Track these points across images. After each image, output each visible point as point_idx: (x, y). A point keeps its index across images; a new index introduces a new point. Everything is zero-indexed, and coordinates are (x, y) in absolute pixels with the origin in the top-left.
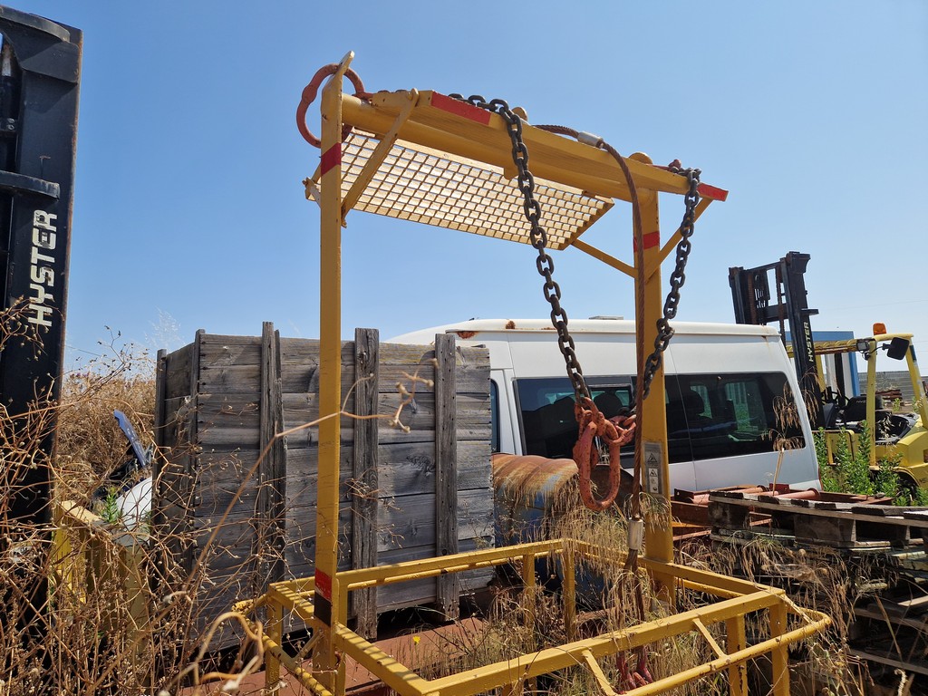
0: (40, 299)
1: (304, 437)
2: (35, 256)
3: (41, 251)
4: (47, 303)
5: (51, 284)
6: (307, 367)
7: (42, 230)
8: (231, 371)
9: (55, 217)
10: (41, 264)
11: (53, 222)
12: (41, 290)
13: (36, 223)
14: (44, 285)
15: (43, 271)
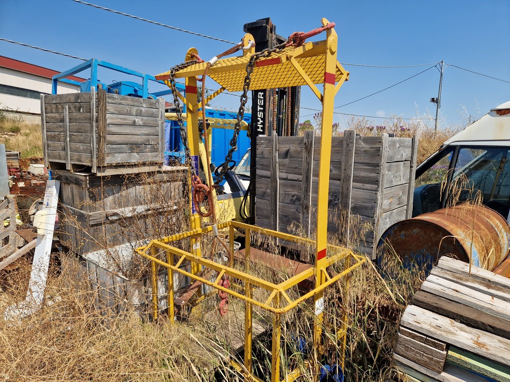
0: (260, 123)
1: (285, 177)
2: (259, 108)
3: (261, 106)
4: (261, 124)
5: (262, 117)
6: (287, 149)
7: (260, 99)
8: (264, 150)
9: (263, 93)
10: (260, 110)
11: (262, 95)
12: (260, 119)
13: (259, 97)
14: (261, 118)
15: (261, 113)
